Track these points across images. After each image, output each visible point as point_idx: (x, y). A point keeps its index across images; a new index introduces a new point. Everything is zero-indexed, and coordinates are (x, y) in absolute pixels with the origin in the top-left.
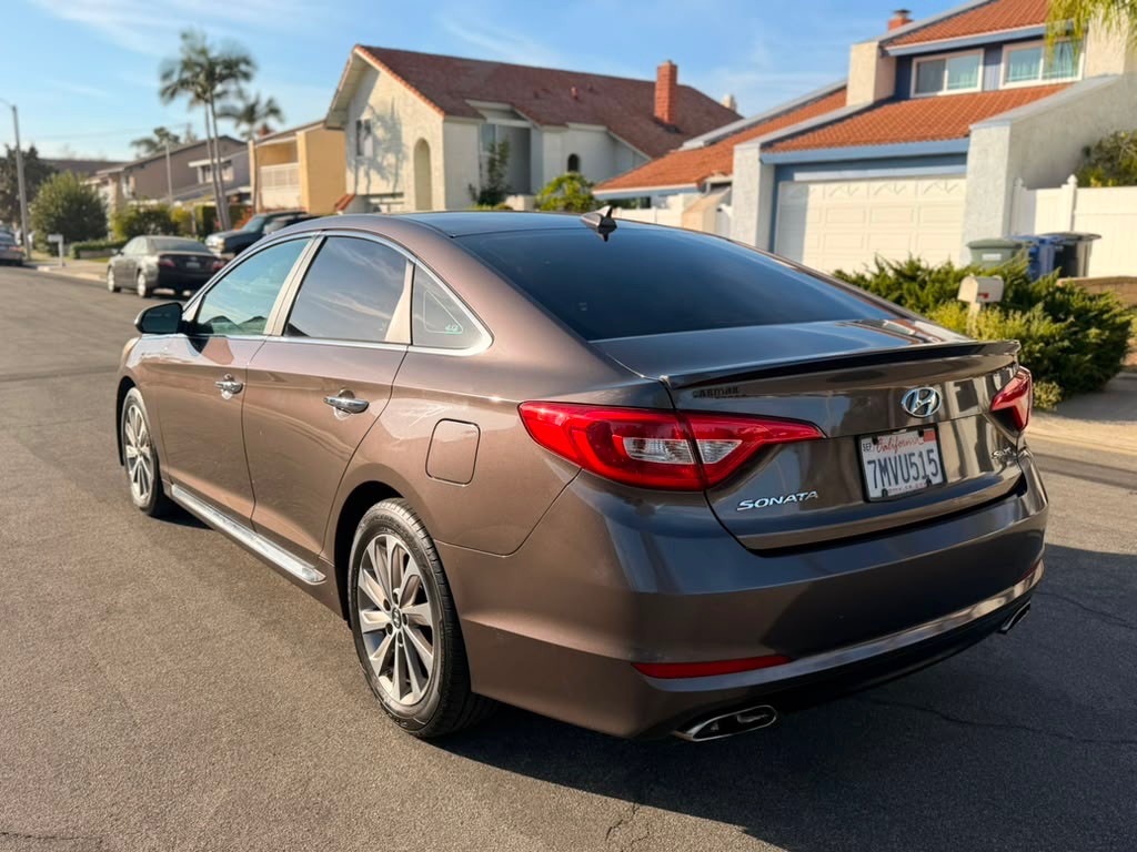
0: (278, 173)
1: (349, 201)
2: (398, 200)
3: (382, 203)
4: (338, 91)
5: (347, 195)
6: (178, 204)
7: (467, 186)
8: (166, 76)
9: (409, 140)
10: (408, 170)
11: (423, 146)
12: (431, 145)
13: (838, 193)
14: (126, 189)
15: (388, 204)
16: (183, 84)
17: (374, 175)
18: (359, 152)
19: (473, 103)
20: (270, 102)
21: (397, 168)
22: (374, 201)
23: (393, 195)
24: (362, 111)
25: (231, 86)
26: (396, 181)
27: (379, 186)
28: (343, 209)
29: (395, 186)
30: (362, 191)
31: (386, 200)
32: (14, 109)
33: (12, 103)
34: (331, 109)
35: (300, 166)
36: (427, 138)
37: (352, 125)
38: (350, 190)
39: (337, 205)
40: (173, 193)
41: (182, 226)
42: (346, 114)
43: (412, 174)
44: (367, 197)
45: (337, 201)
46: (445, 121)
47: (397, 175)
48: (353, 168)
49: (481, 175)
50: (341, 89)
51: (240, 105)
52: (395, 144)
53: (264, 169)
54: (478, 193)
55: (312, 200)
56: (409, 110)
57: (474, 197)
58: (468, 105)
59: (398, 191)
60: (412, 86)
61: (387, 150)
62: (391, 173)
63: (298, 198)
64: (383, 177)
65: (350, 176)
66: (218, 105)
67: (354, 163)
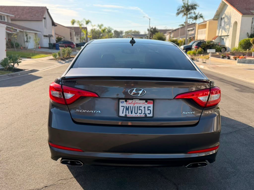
0: (202, 31)
1: (216, 37)
2: (228, 37)
3: (224, 38)
4: (217, 11)
5: (216, 36)
6: (181, 39)
7: (247, 33)
8: (178, 10)
9: (233, 22)
10: (231, 29)
11: (236, 23)
12: (238, 23)
14: (172, 35)
15: (226, 38)
16: (181, 12)
17: (223, 31)
18: (221, 25)
19: (252, 11)
20: (201, 14)
21: (229, 29)
22: (222, 37)
23: (227, 36)
24: (223, 15)
25: (192, 11)
26: (228, 32)
27: (224, 34)
28: (214, 39)
29: (228, 34)
30: (220, 35)
31: (225, 37)
32: (150, 19)
33: (149, 18)
34: (215, 15)
35: (206, 30)
36: (237, 21)
37: (220, 19)
38: (217, 35)
39: (213, 38)
40: (180, 37)
41: (180, 44)
42: (218, 17)
43: (232, 30)
44: (221, 36)
45: (213, 37)
46: (242, 16)
47: (229, 31)
48: (218, 29)
49: (251, 30)
50: (218, 10)
51: (194, 16)
52: (229, 23)
53: (199, 30)
54: (250, 35)
55: (208, 38)
56: (234, 14)
57: (248, 36)
58: (251, 12)
59: (228, 35)
60: (235, 8)
61: (227, 25)
62: (227, 30)
63: (205, 37)
64: (225, 31)
65: (218, 31)
66: (189, 16)
67: (219, 28)
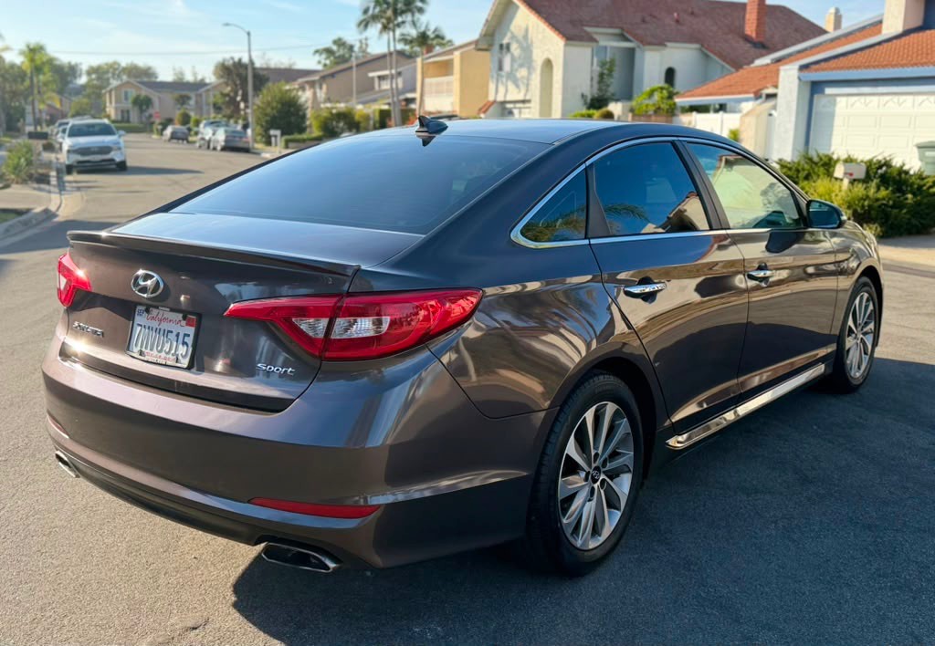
0: (438, 84)
1: (489, 107)
2: (527, 105)
3: (515, 108)
4: (487, 21)
5: (489, 102)
6: (360, 107)
7: (580, 97)
9: (538, 59)
10: (536, 79)
11: (548, 64)
12: (554, 64)
13: (858, 104)
14: (321, 94)
15: (520, 108)
16: (375, 18)
17: (511, 86)
18: (500, 68)
19: (589, 29)
20: (435, 30)
21: (528, 79)
22: (509, 106)
23: (523, 102)
24: (505, 35)
25: (408, 17)
26: (527, 90)
27: (514, 94)
28: (484, 112)
29: (525, 95)
30: (500, 98)
31: (518, 105)
32: (249, 34)
33: (247, 30)
34: (481, 35)
35: (455, 79)
36: (551, 57)
37: (496, 47)
38: (491, 98)
39: (480, 110)
40: (357, 98)
41: (362, 125)
42: (492, 39)
43: (538, 85)
44: (504, 103)
45: (480, 106)
46: (566, 45)
47: (528, 85)
48: (495, 81)
49: (592, 86)
50: (489, 19)
51: (414, 33)
52: (527, 61)
53: (428, 81)
54: (589, 101)
55: (462, 105)
56: (540, 36)
57: (585, 103)
58: (585, 32)
59: (528, 98)
60: (543, 17)
61: (521, 66)
62: (523, 83)
63: (452, 104)
64: (517, 86)
65: (492, 86)
66: (398, 32)
67: (495, 75)
